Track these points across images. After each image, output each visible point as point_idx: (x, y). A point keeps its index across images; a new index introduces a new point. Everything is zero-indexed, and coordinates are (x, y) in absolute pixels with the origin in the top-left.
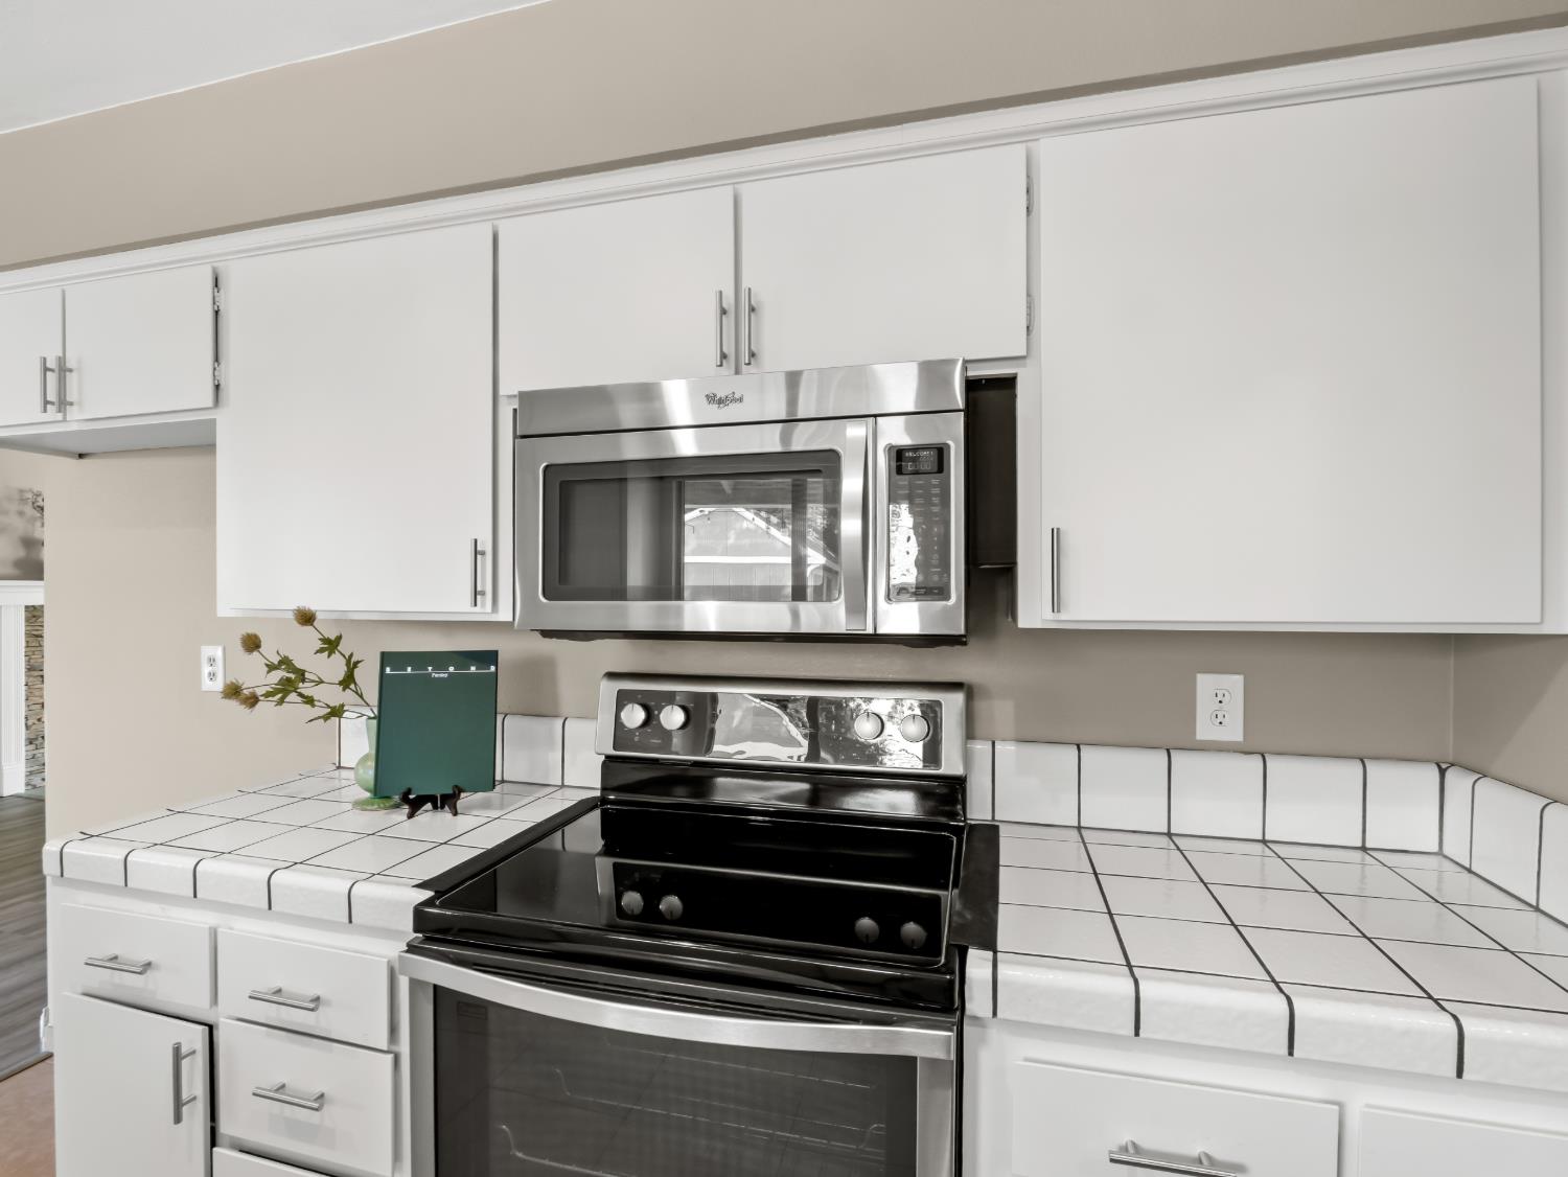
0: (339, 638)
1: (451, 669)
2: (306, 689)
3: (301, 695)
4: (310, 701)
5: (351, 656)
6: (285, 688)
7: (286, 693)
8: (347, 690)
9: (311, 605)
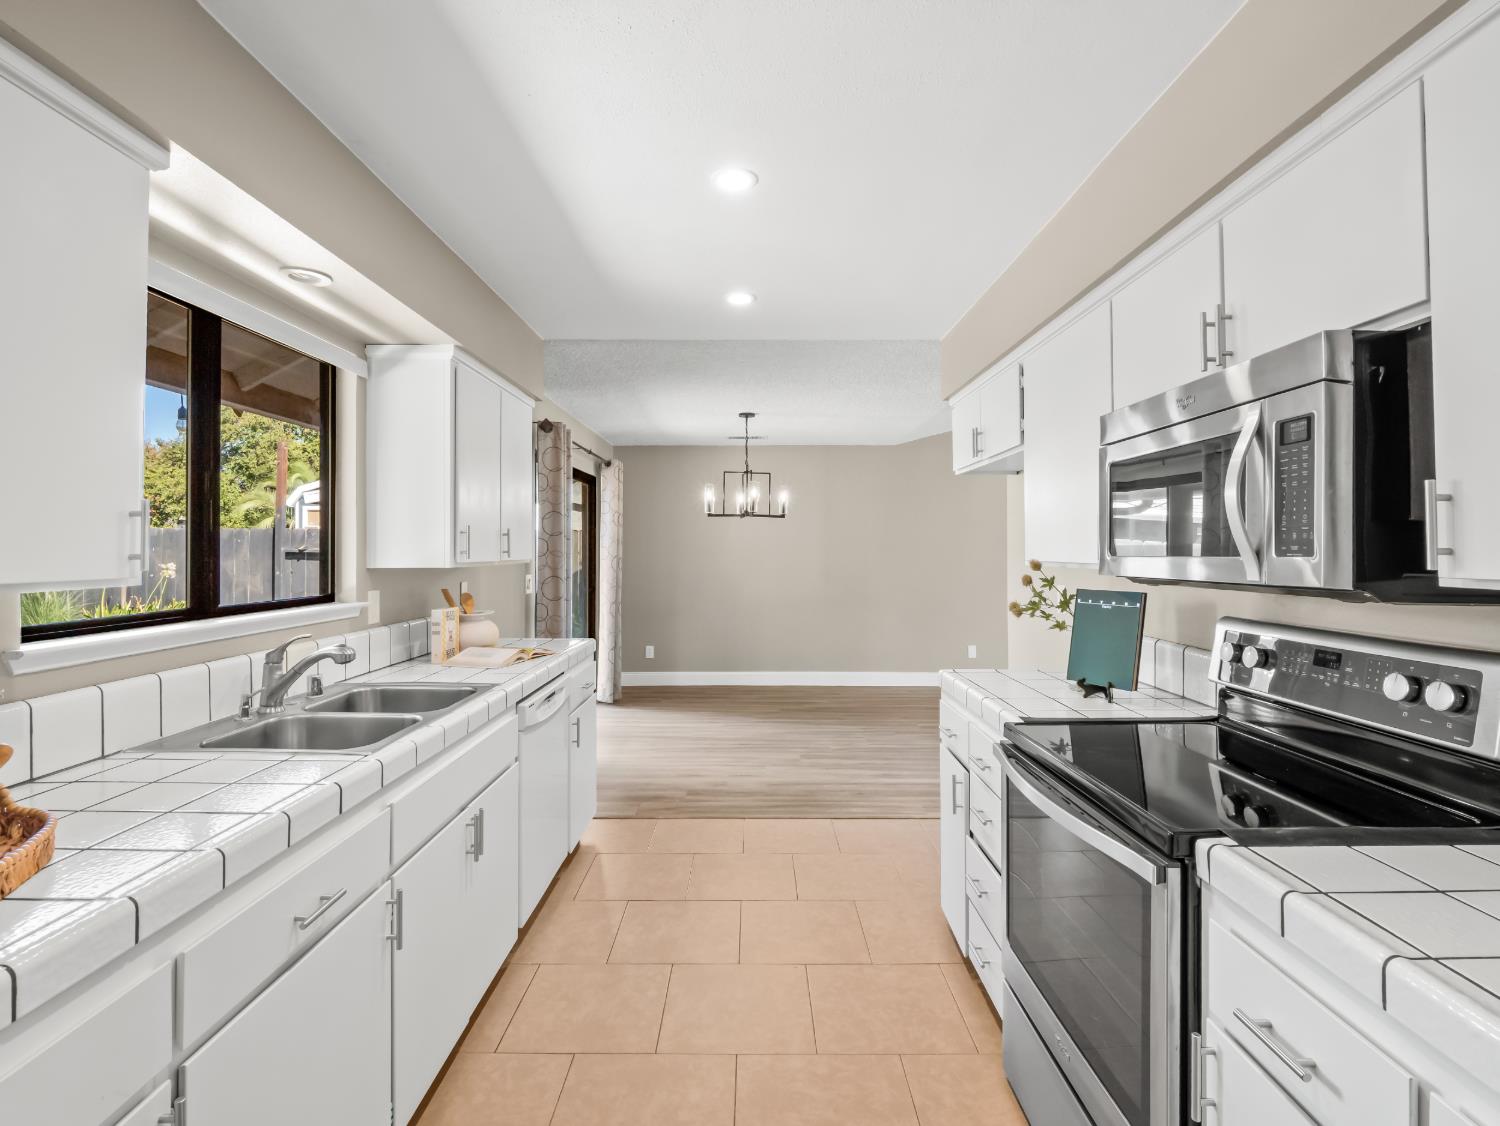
0: (1053, 578)
1: (1114, 603)
2: (1043, 607)
3: (1043, 612)
4: (1047, 617)
5: (1065, 591)
6: (1034, 606)
7: (1035, 610)
8: (1065, 612)
9: (1039, 559)
